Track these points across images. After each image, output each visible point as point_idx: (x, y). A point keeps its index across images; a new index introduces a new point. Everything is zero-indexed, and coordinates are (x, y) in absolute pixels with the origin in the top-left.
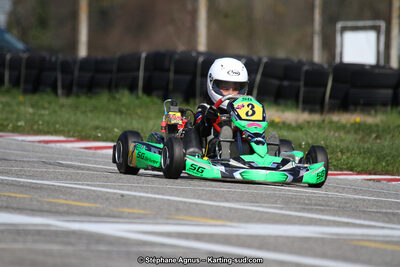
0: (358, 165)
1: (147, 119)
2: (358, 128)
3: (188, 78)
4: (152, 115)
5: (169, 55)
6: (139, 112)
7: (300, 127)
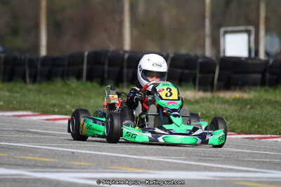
0: (238, 128)
1: (89, 98)
2: (237, 101)
3: (117, 69)
4: (93, 95)
5: (104, 53)
6: (84, 93)
7: (197, 102)
